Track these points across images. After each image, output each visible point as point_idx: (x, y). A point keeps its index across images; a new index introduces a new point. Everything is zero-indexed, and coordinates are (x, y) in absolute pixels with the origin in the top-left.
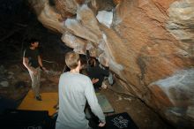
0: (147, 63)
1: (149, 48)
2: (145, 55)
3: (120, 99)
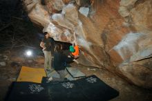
0: (108, 36)
1: (109, 26)
2: (107, 30)
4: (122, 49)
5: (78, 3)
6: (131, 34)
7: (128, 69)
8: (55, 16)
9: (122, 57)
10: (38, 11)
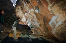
0: (46, 20)
1: (46, 15)
3: (39, 36)
4: (52, 23)
5: (35, 8)
6: (54, 17)
7: (55, 33)
8: (26, 14)
9: (52, 27)
10: (20, 12)
